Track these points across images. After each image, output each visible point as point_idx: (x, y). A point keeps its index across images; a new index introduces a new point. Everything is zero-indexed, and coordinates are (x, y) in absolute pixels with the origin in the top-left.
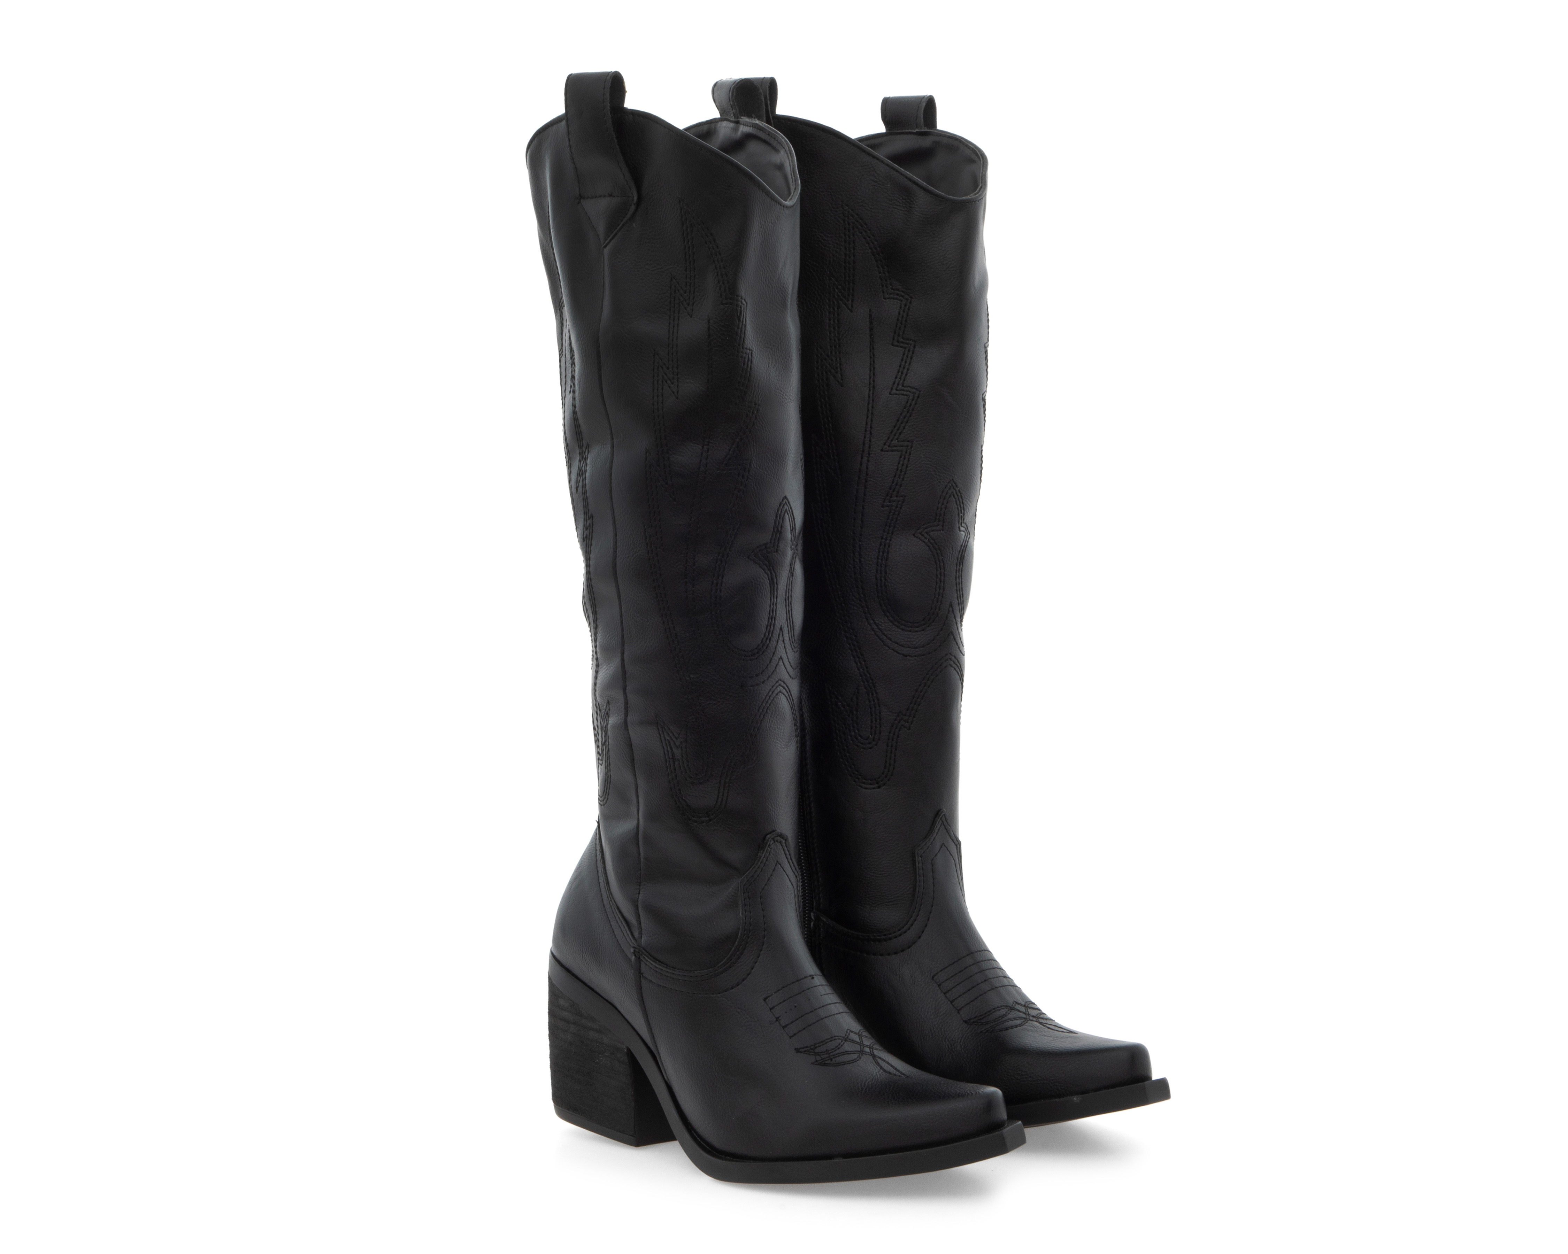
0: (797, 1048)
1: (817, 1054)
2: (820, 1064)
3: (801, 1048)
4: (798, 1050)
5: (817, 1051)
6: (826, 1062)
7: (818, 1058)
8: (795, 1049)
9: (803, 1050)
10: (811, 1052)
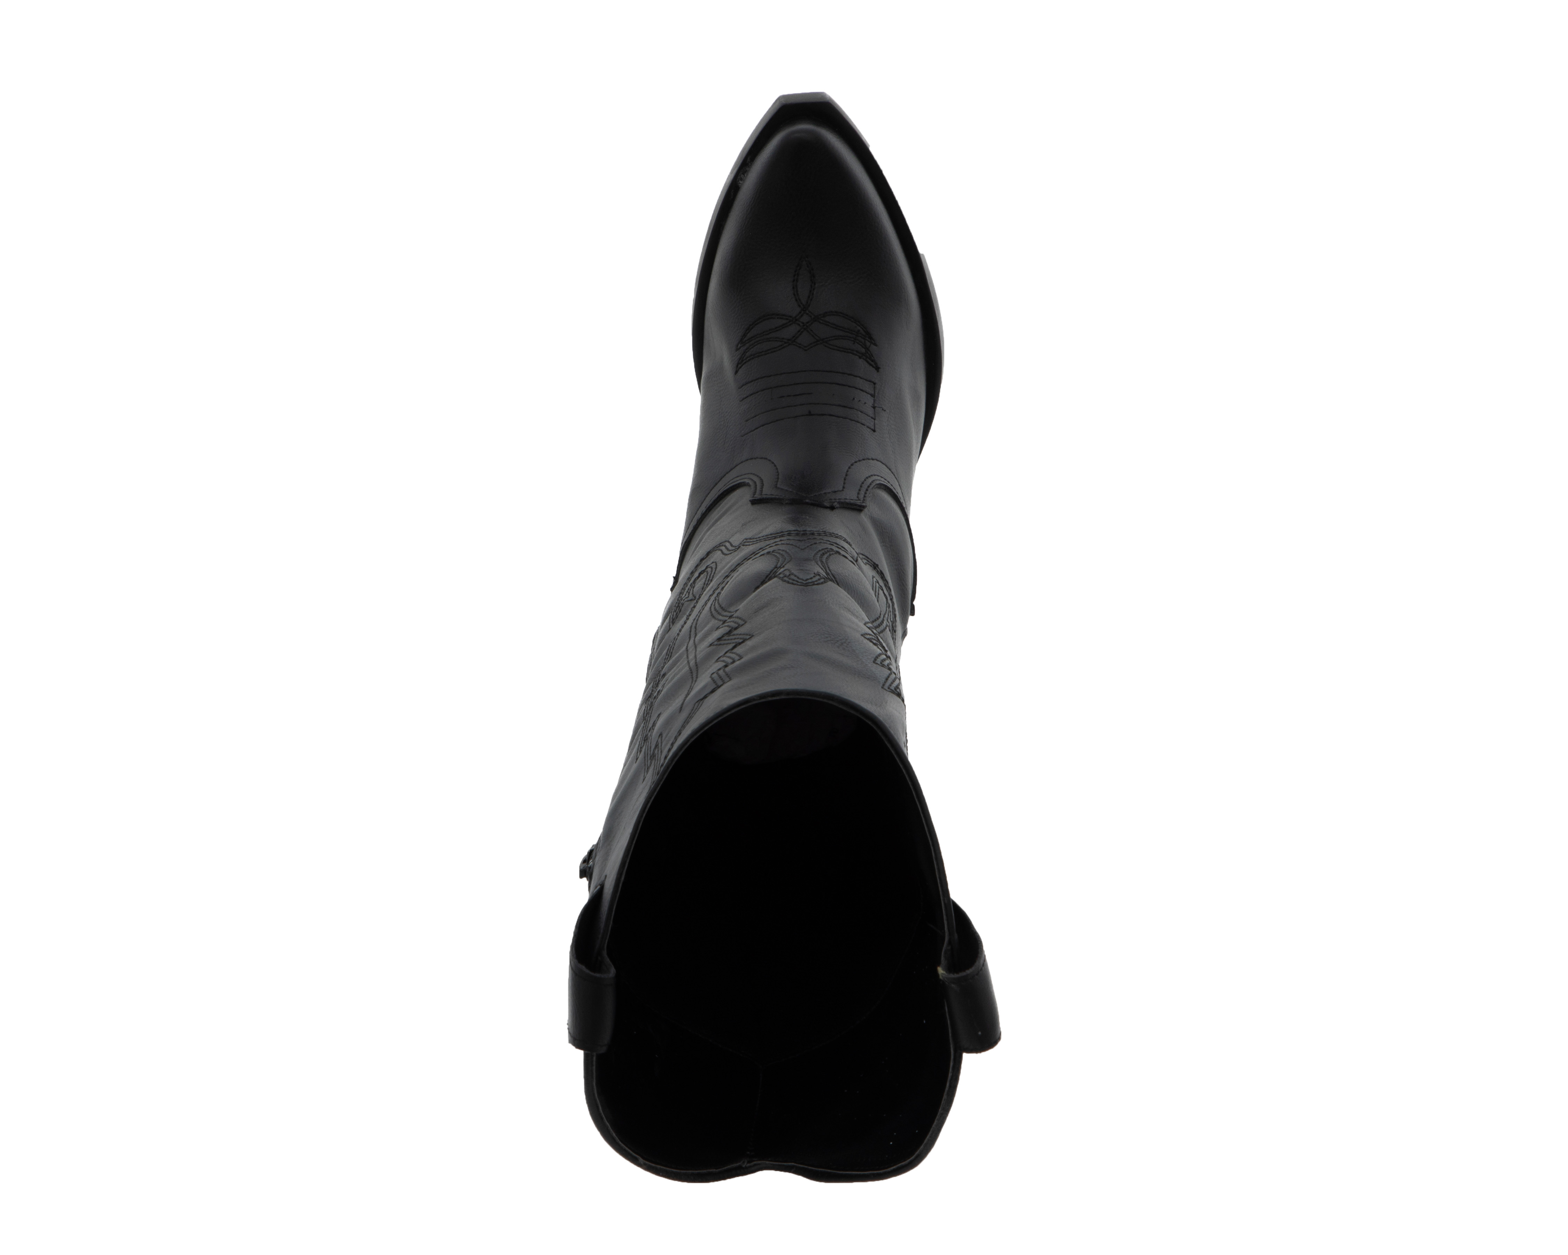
0: (876, 371)
1: (867, 349)
2: (871, 338)
3: (873, 367)
4: (877, 369)
5: (863, 350)
6: (864, 334)
7: (868, 344)
8: (878, 371)
9: (872, 363)
10: (869, 355)
